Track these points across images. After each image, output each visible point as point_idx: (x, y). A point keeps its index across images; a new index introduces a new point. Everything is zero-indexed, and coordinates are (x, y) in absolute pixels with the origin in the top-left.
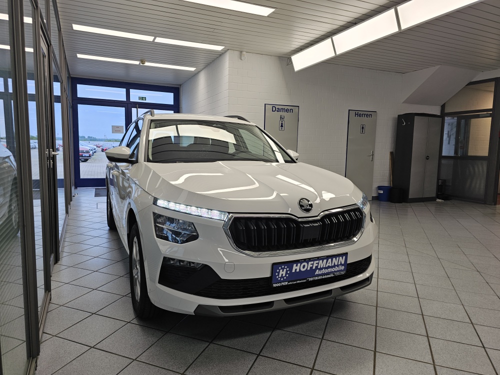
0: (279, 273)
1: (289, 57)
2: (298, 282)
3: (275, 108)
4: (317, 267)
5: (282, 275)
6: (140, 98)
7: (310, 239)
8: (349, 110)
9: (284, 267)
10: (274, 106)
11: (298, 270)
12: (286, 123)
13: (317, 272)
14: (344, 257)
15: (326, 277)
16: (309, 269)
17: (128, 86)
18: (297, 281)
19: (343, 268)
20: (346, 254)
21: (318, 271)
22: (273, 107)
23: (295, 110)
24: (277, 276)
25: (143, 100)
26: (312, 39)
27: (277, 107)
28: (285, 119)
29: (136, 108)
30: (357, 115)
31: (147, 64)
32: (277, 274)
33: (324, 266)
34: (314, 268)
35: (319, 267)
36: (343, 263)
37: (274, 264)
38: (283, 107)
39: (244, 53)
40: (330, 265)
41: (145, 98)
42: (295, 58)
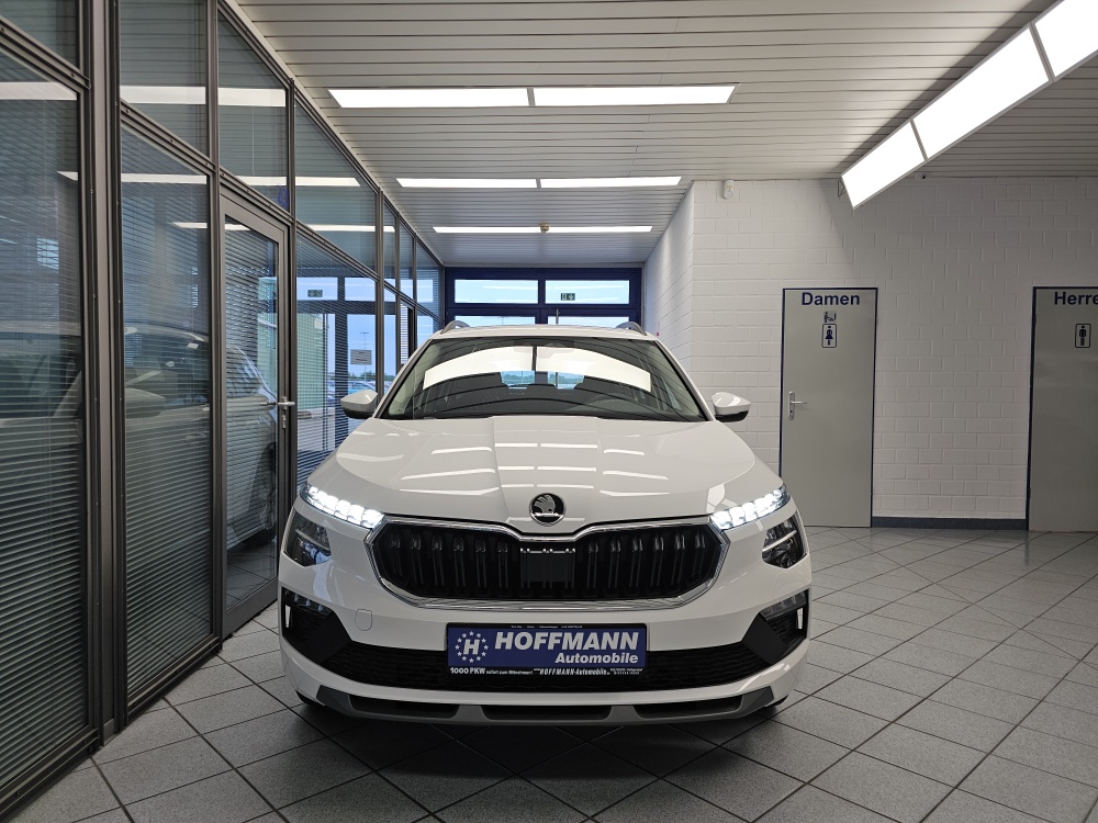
0: (462, 646)
1: (836, 176)
2: (511, 672)
3: (809, 297)
4: (558, 647)
5: (471, 650)
6: (562, 296)
7: (547, 583)
8: (1035, 289)
9: (475, 635)
10: (806, 293)
11: (509, 647)
12: (841, 327)
13: (560, 658)
14: (636, 635)
15: (586, 672)
16: (537, 647)
17: (541, 273)
18: (508, 669)
19: (634, 659)
20: (641, 628)
21: (561, 655)
22: (804, 294)
23: (868, 297)
24: (458, 651)
25: (568, 299)
26: (873, 130)
27: (814, 293)
28: (837, 321)
29: (555, 315)
30: (1060, 301)
31: (552, 230)
32: (457, 647)
33: (579, 648)
34: (551, 647)
35: (564, 647)
36: (633, 646)
37: (450, 626)
38: (833, 293)
39: (731, 183)
40: (596, 647)
41: (573, 295)
42: (849, 178)
